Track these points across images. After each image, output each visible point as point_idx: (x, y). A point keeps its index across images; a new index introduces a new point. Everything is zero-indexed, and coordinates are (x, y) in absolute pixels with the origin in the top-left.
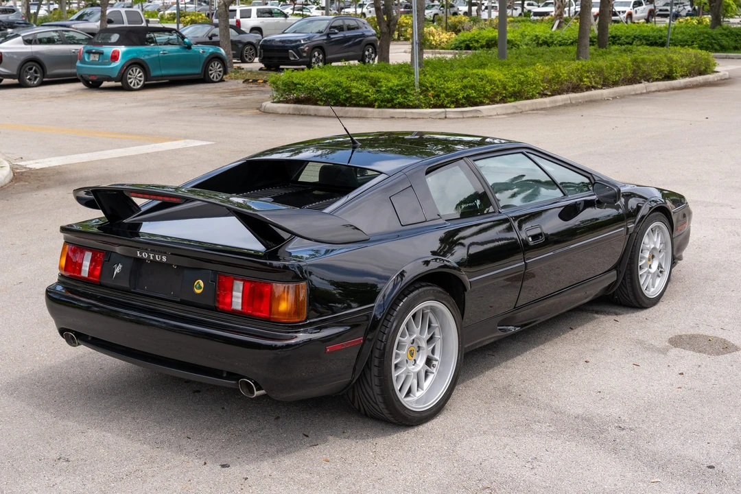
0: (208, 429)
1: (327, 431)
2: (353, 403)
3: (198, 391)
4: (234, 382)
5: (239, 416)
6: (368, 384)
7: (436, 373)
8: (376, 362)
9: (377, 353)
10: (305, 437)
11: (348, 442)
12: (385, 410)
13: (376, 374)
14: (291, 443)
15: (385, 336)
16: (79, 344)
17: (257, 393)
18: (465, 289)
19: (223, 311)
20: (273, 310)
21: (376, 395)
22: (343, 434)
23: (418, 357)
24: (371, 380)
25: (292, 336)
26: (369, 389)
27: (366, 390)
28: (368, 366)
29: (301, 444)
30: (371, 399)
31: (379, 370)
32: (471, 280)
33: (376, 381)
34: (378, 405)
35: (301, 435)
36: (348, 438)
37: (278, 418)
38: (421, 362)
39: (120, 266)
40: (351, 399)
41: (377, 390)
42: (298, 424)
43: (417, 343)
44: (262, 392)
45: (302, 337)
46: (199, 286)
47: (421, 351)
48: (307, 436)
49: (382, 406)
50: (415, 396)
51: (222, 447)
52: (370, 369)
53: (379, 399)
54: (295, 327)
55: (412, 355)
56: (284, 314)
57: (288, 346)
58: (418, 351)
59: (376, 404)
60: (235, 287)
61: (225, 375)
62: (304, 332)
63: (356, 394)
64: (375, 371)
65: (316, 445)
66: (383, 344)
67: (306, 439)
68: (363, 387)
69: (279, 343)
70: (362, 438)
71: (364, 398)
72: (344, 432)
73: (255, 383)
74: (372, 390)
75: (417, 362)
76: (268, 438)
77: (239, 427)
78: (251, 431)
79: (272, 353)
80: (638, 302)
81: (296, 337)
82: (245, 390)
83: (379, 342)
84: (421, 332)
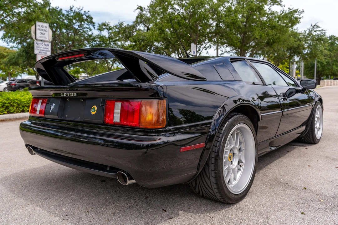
0: (103, 205)
1: (178, 207)
2: (195, 189)
3: (105, 181)
4: (114, 174)
5: (124, 196)
6: (207, 176)
7: (242, 170)
8: (213, 161)
9: (213, 155)
10: (164, 212)
11: (194, 215)
12: (218, 194)
13: (213, 169)
14: (155, 216)
15: (218, 143)
16: (35, 154)
17: (129, 182)
18: (259, 120)
19: (108, 125)
20: (141, 120)
21: (212, 183)
22: (188, 209)
23: (233, 160)
24: (209, 173)
25: (157, 138)
26: (207, 180)
27: (205, 180)
28: (207, 164)
29: (162, 217)
30: (209, 186)
31: (215, 166)
32: (262, 115)
33: (212, 174)
34: (213, 190)
35: (161, 210)
36: (193, 212)
37: (147, 198)
38: (235, 163)
39: (54, 104)
40: (194, 186)
41: (213, 180)
42: (159, 202)
43: (233, 151)
44: (134, 181)
45: (164, 139)
46: (94, 110)
47: (235, 156)
48: (165, 211)
49: (216, 191)
50: (232, 184)
51: (108, 219)
52: (209, 166)
53: (214, 186)
54: (158, 132)
55: (230, 158)
56: (150, 123)
57: (153, 145)
58: (233, 156)
59: (212, 189)
60: (116, 107)
61: (108, 169)
62: (164, 135)
63: (198, 183)
64: (212, 167)
65: (171, 218)
66: (217, 148)
67: (165, 213)
68: (203, 178)
69: (145, 143)
70: (202, 213)
71: (203, 185)
72: (189, 208)
73: (128, 175)
74: (210, 180)
75: (233, 163)
76: (140, 212)
77: (123, 204)
78: (129, 207)
79: (140, 152)
80: (314, 141)
81: (160, 139)
82: (121, 180)
83: (215, 147)
84: (236, 144)
